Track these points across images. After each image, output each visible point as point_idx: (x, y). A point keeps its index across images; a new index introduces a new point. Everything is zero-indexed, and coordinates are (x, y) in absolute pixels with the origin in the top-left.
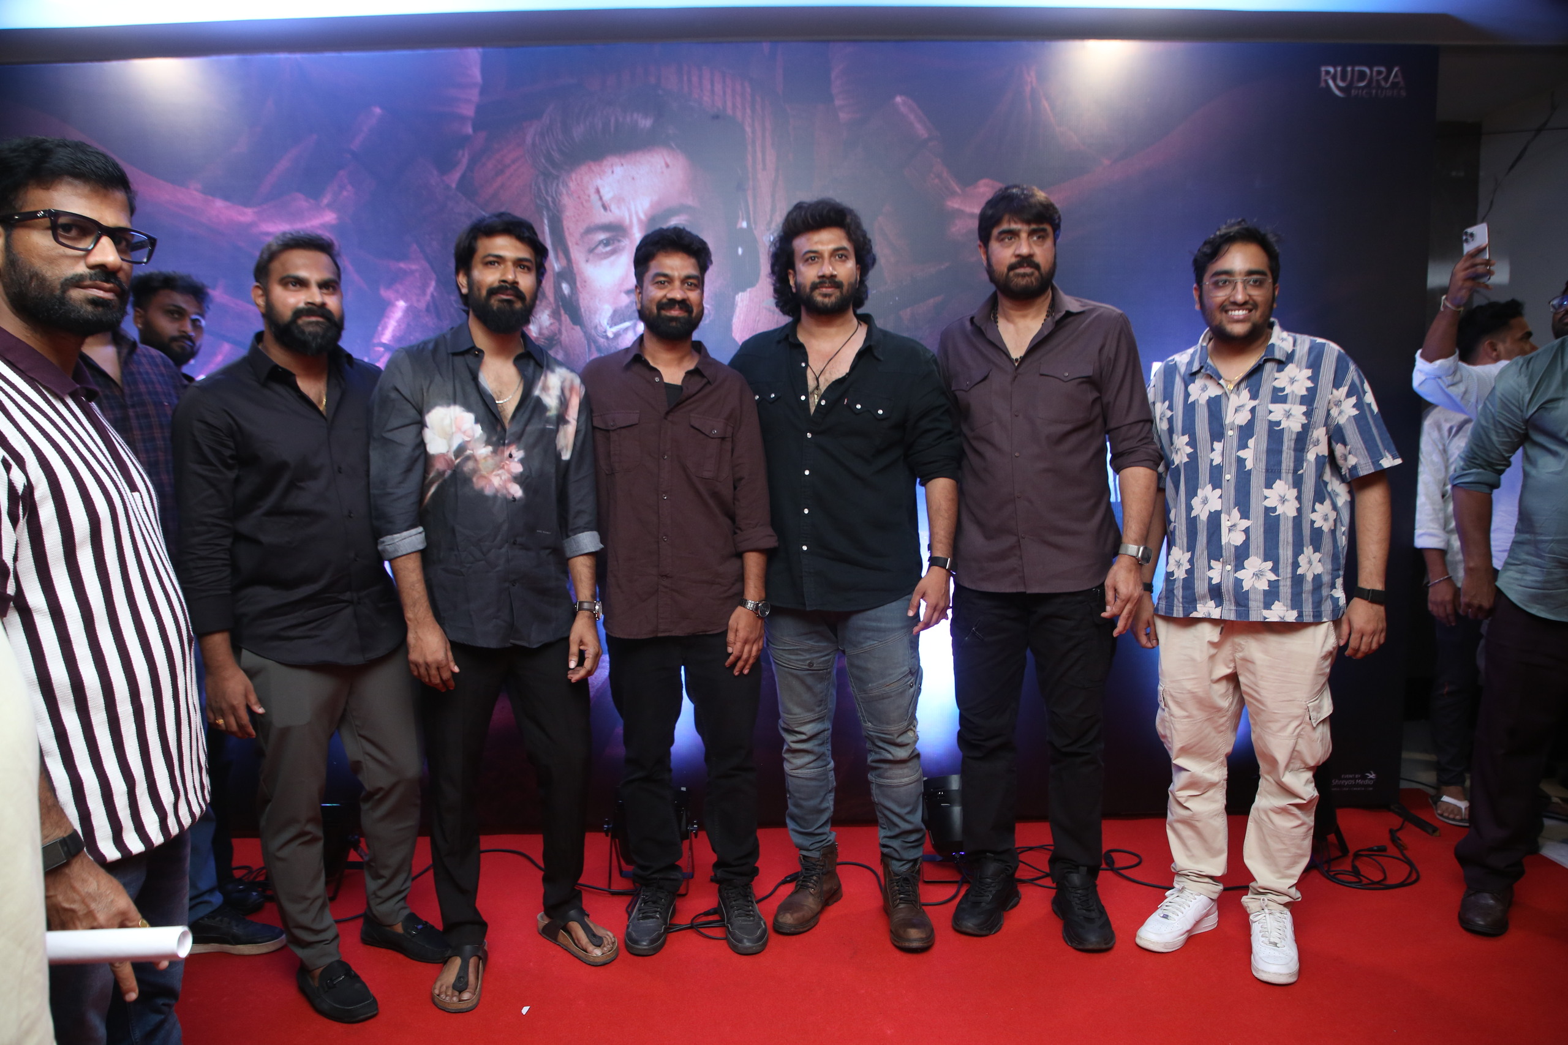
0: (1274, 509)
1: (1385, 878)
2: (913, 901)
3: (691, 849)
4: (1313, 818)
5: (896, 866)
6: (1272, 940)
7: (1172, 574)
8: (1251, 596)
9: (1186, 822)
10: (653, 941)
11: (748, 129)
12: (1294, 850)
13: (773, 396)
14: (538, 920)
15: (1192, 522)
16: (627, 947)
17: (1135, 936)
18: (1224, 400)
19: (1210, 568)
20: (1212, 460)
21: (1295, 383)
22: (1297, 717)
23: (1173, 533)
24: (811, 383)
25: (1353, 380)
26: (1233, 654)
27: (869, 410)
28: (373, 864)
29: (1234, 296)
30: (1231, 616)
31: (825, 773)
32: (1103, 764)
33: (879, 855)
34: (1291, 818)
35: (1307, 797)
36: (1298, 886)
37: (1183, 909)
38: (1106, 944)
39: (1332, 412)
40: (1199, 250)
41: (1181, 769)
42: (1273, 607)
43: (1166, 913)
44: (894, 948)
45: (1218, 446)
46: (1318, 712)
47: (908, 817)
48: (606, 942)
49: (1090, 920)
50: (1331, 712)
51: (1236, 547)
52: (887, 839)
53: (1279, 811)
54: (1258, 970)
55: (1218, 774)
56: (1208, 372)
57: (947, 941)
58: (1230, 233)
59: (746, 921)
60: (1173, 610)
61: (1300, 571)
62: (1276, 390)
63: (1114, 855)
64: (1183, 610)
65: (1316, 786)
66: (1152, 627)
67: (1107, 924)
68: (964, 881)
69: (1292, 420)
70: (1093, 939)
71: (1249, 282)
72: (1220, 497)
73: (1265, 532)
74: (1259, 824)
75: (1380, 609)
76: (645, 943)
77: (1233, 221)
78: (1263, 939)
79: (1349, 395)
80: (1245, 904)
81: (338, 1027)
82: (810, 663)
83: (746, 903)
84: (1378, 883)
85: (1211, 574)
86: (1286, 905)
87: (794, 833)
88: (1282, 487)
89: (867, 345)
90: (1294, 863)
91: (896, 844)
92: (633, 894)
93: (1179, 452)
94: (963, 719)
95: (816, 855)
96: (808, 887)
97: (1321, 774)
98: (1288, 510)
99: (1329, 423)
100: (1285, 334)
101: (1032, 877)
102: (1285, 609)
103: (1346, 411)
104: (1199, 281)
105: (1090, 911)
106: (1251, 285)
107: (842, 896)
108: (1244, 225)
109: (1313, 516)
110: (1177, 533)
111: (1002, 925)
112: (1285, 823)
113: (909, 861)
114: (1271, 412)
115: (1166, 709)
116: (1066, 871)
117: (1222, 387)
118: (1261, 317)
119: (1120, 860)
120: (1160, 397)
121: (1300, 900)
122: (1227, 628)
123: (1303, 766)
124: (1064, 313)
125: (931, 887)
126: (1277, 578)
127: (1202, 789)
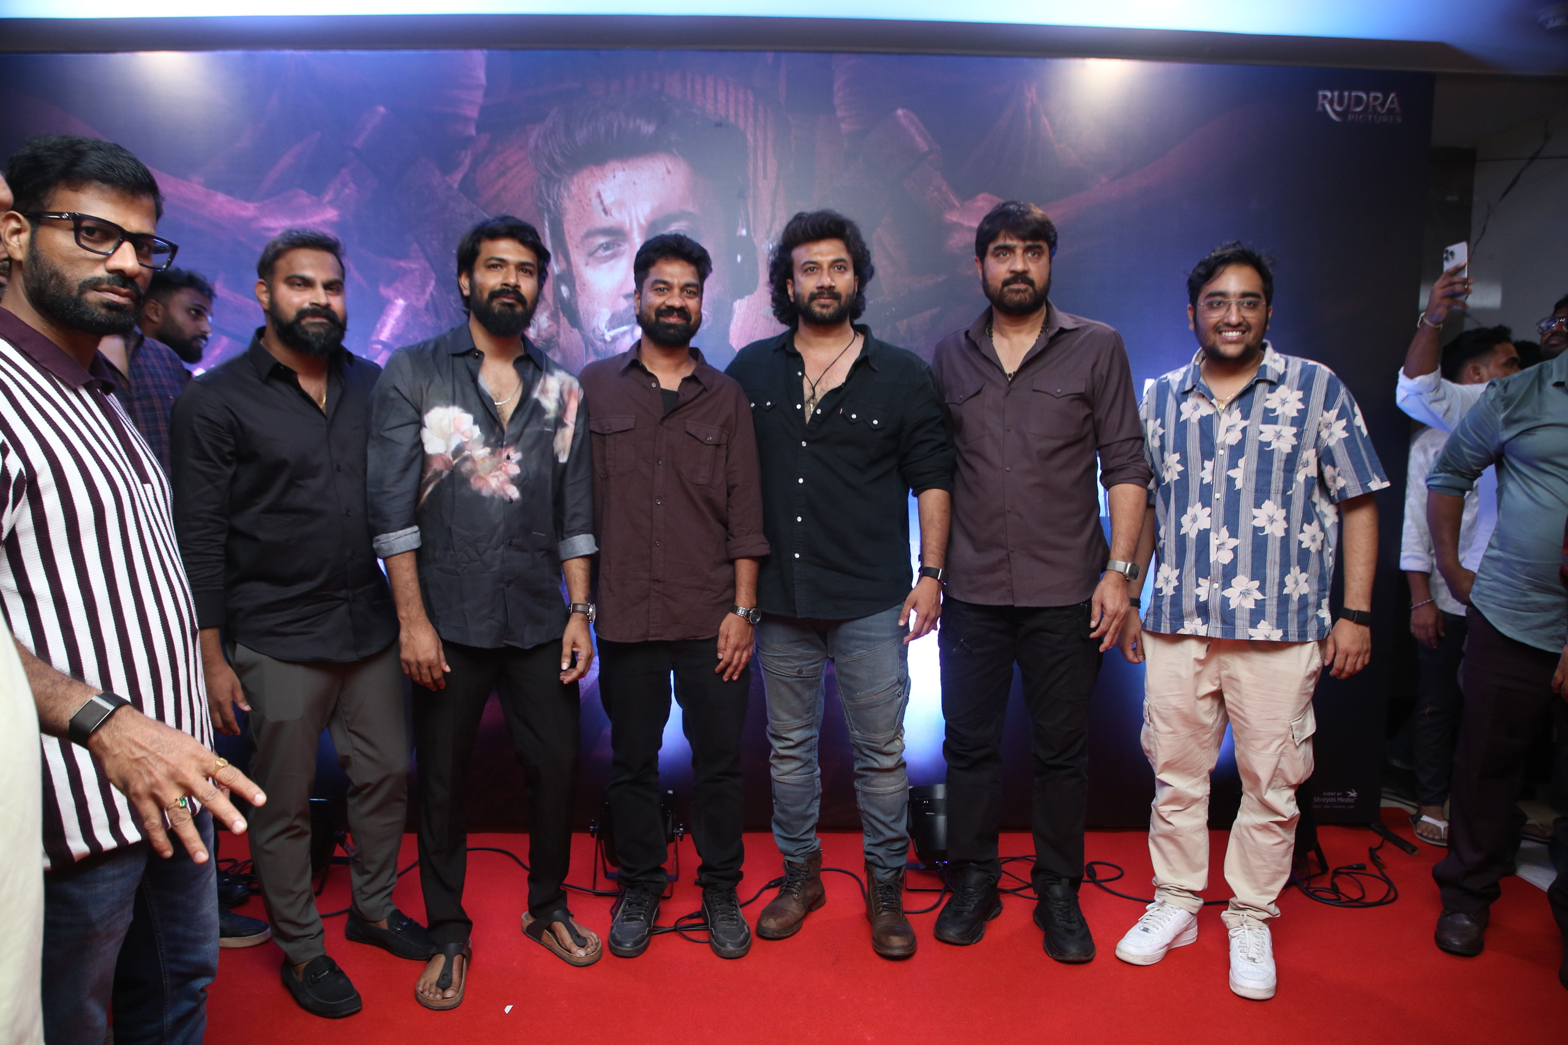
0: (1263, 529)
1: (1363, 897)
2: (896, 908)
3: (676, 851)
4: (1293, 835)
5: (881, 874)
6: (1251, 955)
7: (1160, 590)
8: (1238, 614)
9: (1169, 837)
10: (636, 943)
11: (750, 138)
12: (1274, 867)
13: (769, 404)
14: (522, 920)
15: (1181, 540)
16: (611, 948)
17: (1115, 948)
18: (1215, 419)
19: (1198, 586)
20: (1202, 479)
21: (1286, 405)
22: (1280, 736)
23: (1162, 550)
24: (807, 392)
25: (1343, 402)
26: (1218, 672)
27: (864, 421)
28: (359, 859)
29: (1228, 317)
30: (1218, 634)
31: (812, 780)
32: (1087, 777)
33: (863, 862)
34: (1272, 835)
35: (1289, 815)
36: (1277, 902)
37: (1163, 923)
38: (1086, 956)
39: (1322, 434)
40: (1194, 271)
41: (1164, 784)
42: (1258, 626)
43: (1146, 926)
44: (875, 955)
45: (1209, 465)
46: (1301, 731)
47: (893, 825)
48: (590, 943)
49: (1071, 932)
50: (1314, 731)
51: (1224, 566)
52: (871, 847)
53: (1261, 827)
54: (1236, 985)
55: (1200, 789)
56: (1200, 391)
57: (929, 949)
58: (1225, 255)
59: (729, 925)
60: (1160, 626)
61: (1286, 591)
62: (1267, 411)
63: (1095, 867)
64: (1171, 627)
65: (1298, 804)
66: (1139, 642)
67: (1088, 936)
68: (947, 890)
69: (1283, 440)
70: (1073, 951)
71: (1243, 304)
72: (1210, 516)
73: (1254, 551)
74: (1240, 840)
75: (1366, 630)
76: (628, 945)
77: (1228, 243)
78: (1242, 954)
79: (1339, 417)
80: (1225, 920)
81: (321, 1022)
82: (799, 670)
83: (730, 908)
84: (1357, 901)
85: (1198, 591)
86: (1265, 921)
87: (780, 839)
88: (1271, 507)
89: (864, 355)
90: (1273, 880)
91: (880, 851)
92: (618, 896)
93: (1170, 470)
94: (949, 729)
95: (800, 860)
96: (793, 892)
97: (1303, 792)
98: (1276, 530)
99: (1319, 444)
100: (1277, 356)
101: (1014, 888)
102: (1271, 628)
103: (1336, 434)
104: (1194, 301)
105: (1071, 922)
106: (1245, 307)
107: (825, 902)
108: (1238, 248)
109: (1301, 537)
110: (1166, 549)
111: (983, 934)
112: (1266, 840)
113: (893, 869)
114: (1261, 433)
115: (1151, 724)
116: (1048, 882)
117: (1214, 406)
118: (1254, 338)
119: (1102, 873)
120: (1152, 414)
121: (1279, 916)
122: (1214, 646)
123: (1285, 784)
124: (1057, 329)
125: (914, 896)
126: (1263, 597)
127: (1185, 804)
